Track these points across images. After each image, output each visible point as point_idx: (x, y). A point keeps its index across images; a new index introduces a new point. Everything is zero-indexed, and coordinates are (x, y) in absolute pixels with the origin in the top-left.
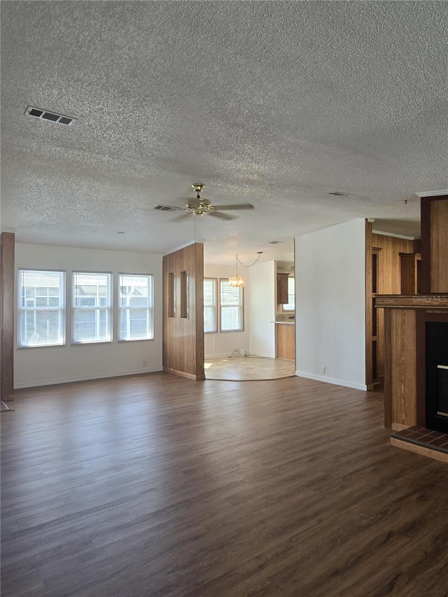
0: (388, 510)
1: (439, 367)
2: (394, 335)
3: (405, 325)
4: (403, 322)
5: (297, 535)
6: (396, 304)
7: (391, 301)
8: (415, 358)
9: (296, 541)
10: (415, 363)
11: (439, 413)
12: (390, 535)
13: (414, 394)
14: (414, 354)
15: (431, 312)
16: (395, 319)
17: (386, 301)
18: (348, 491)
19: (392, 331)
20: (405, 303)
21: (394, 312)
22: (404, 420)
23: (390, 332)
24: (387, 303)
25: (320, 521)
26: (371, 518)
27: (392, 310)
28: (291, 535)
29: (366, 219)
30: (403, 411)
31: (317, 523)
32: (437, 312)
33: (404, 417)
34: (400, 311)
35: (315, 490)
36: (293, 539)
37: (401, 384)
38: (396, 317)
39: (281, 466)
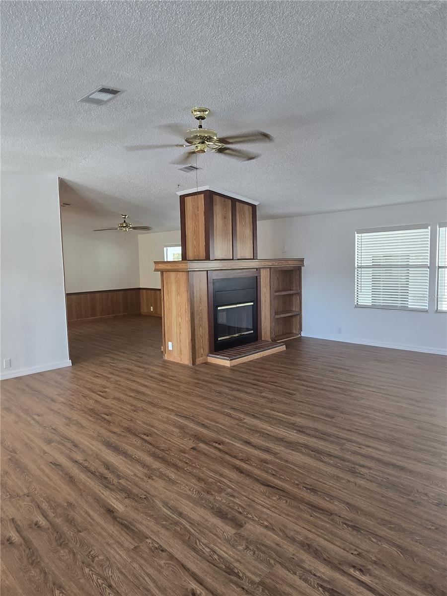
1: (219, 308)
8: (207, 306)
11: (219, 339)
13: (207, 332)
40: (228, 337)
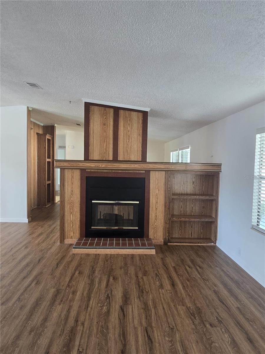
0: (108, 294)
1: (93, 201)
2: (67, 185)
3: (73, 178)
4: (73, 177)
5: (79, 345)
6: (69, 166)
7: (66, 164)
8: (79, 198)
9: (83, 350)
10: (80, 201)
11: (92, 227)
12: (122, 308)
13: (79, 219)
14: (79, 196)
15: (89, 171)
16: (67, 175)
17: (62, 164)
18: (78, 294)
19: (65, 183)
20: (75, 166)
21: (66, 171)
22: (72, 236)
23: (64, 184)
24: (63, 165)
25: (83, 324)
26: (106, 304)
27: (65, 170)
28: (76, 348)
29: (28, 107)
30: (72, 231)
31: (82, 327)
32: (92, 171)
33: (72, 234)
34: (70, 170)
35: (60, 304)
36: (80, 350)
37: (70, 215)
38: (68, 173)
39: (19, 298)
40: (105, 228)
